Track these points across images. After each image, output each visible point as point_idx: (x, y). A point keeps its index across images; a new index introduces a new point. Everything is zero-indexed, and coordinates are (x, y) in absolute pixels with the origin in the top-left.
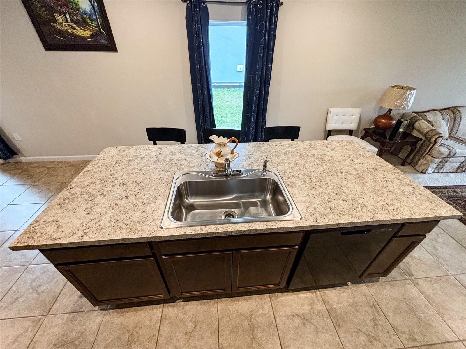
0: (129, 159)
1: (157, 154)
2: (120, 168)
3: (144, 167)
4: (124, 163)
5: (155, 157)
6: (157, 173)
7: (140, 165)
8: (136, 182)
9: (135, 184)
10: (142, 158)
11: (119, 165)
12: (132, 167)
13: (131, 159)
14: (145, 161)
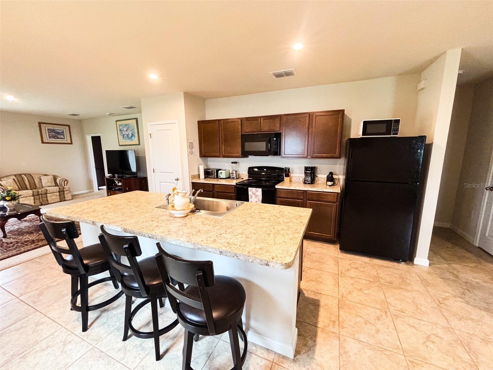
0: (256, 236)
1: (223, 235)
2: (265, 229)
3: (243, 225)
4: (262, 232)
5: (227, 232)
6: (234, 220)
7: (246, 228)
8: (253, 218)
9: (254, 217)
10: (242, 233)
11: (267, 232)
12: (254, 227)
13: (253, 236)
14: (240, 231)
